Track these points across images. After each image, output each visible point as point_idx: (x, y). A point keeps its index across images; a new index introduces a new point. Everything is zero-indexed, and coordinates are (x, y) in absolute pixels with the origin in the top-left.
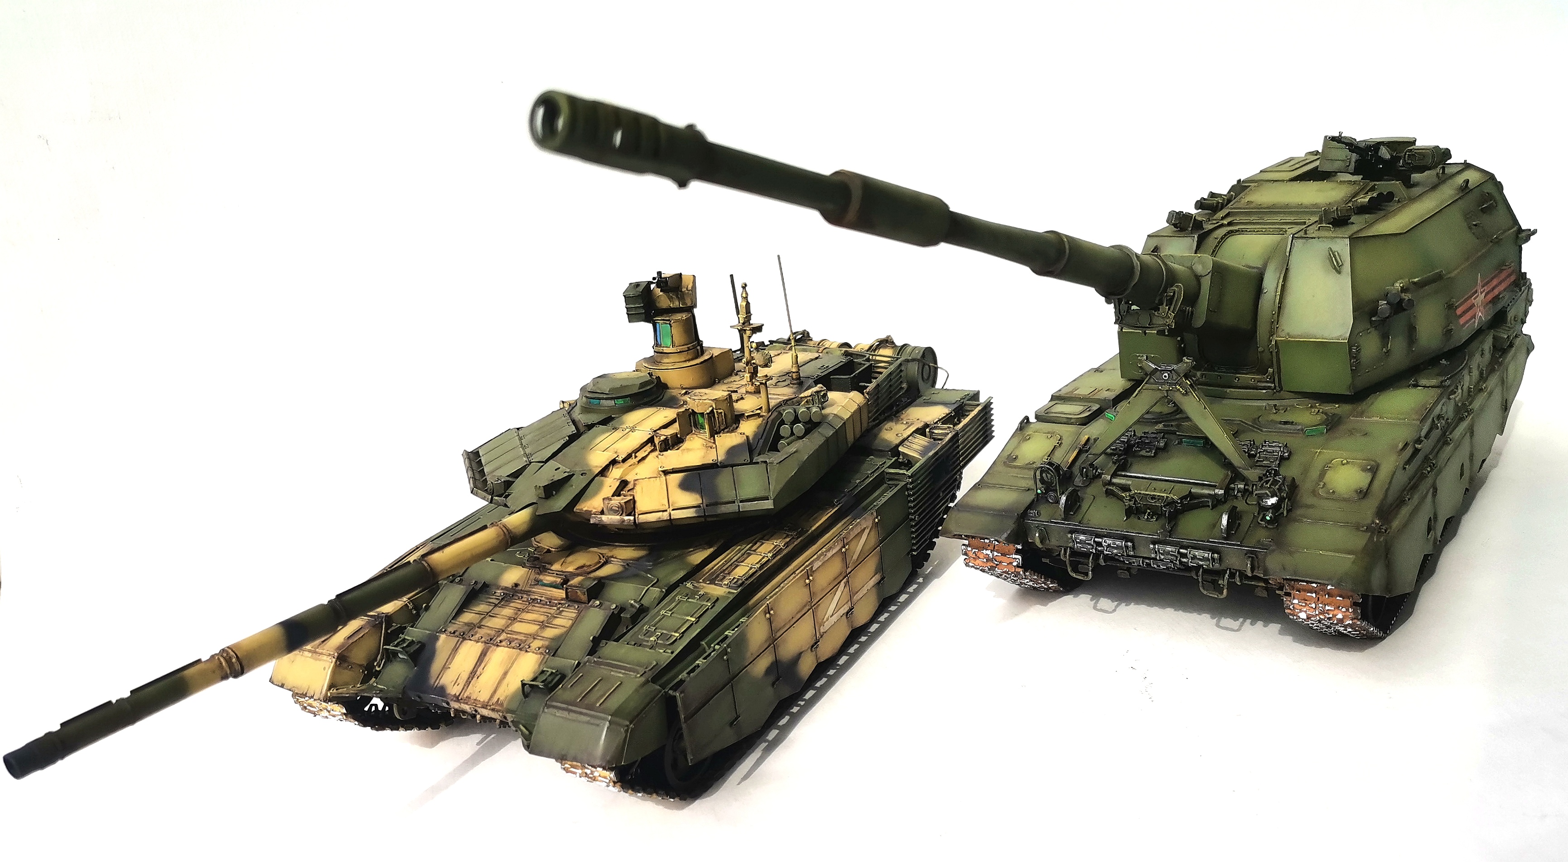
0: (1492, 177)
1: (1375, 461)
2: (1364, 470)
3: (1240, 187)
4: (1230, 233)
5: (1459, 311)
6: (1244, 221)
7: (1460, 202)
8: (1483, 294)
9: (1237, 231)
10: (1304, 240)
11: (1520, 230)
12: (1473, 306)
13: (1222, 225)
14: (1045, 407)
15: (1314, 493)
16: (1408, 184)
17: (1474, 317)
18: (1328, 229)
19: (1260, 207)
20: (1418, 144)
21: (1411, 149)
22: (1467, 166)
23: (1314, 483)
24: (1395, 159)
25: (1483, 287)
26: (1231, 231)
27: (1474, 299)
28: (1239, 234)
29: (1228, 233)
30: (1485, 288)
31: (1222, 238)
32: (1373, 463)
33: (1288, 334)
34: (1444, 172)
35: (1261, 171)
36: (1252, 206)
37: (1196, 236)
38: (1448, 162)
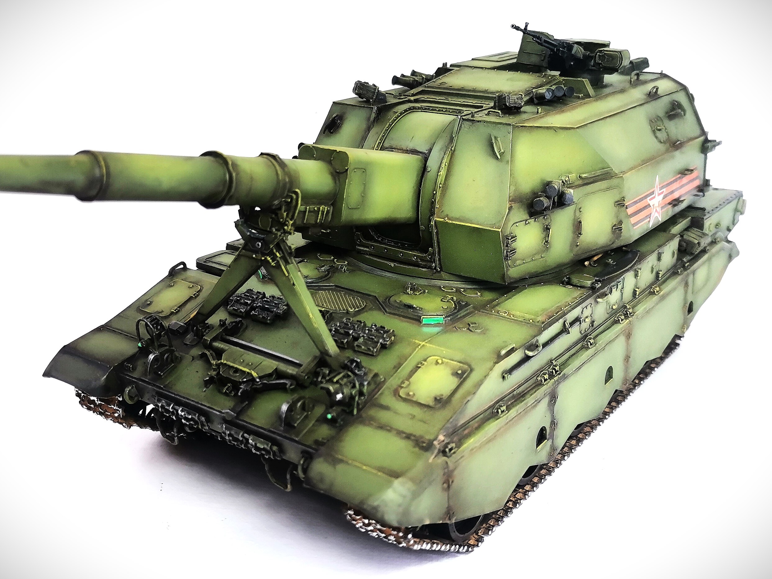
0: (684, 88)
1: (470, 366)
2: (455, 374)
3: (443, 71)
4: (412, 110)
5: (630, 211)
6: (431, 100)
7: (646, 106)
8: (662, 196)
9: (419, 108)
10: (470, 123)
11: (706, 141)
12: (649, 206)
13: (409, 101)
14: (207, 256)
15: (396, 393)
16: (598, 84)
17: (649, 216)
18: (498, 115)
19: (451, 88)
20: (612, 47)
21: (602, 50)
22: (663, 76)
23: (401, 380)
24: (587, 58)
25: (661, 189)
26: (413, 107)
27: (650, 200)
28: (421, 111)
29: (410, 109)
30: (664, 190)
31: (401, 114)
32: (466, 367)
33: (447, 216)
34: (638, 78)
35: (473, 59)
36: (445, 86)
37: (375, 108)
38: (645, 70)
